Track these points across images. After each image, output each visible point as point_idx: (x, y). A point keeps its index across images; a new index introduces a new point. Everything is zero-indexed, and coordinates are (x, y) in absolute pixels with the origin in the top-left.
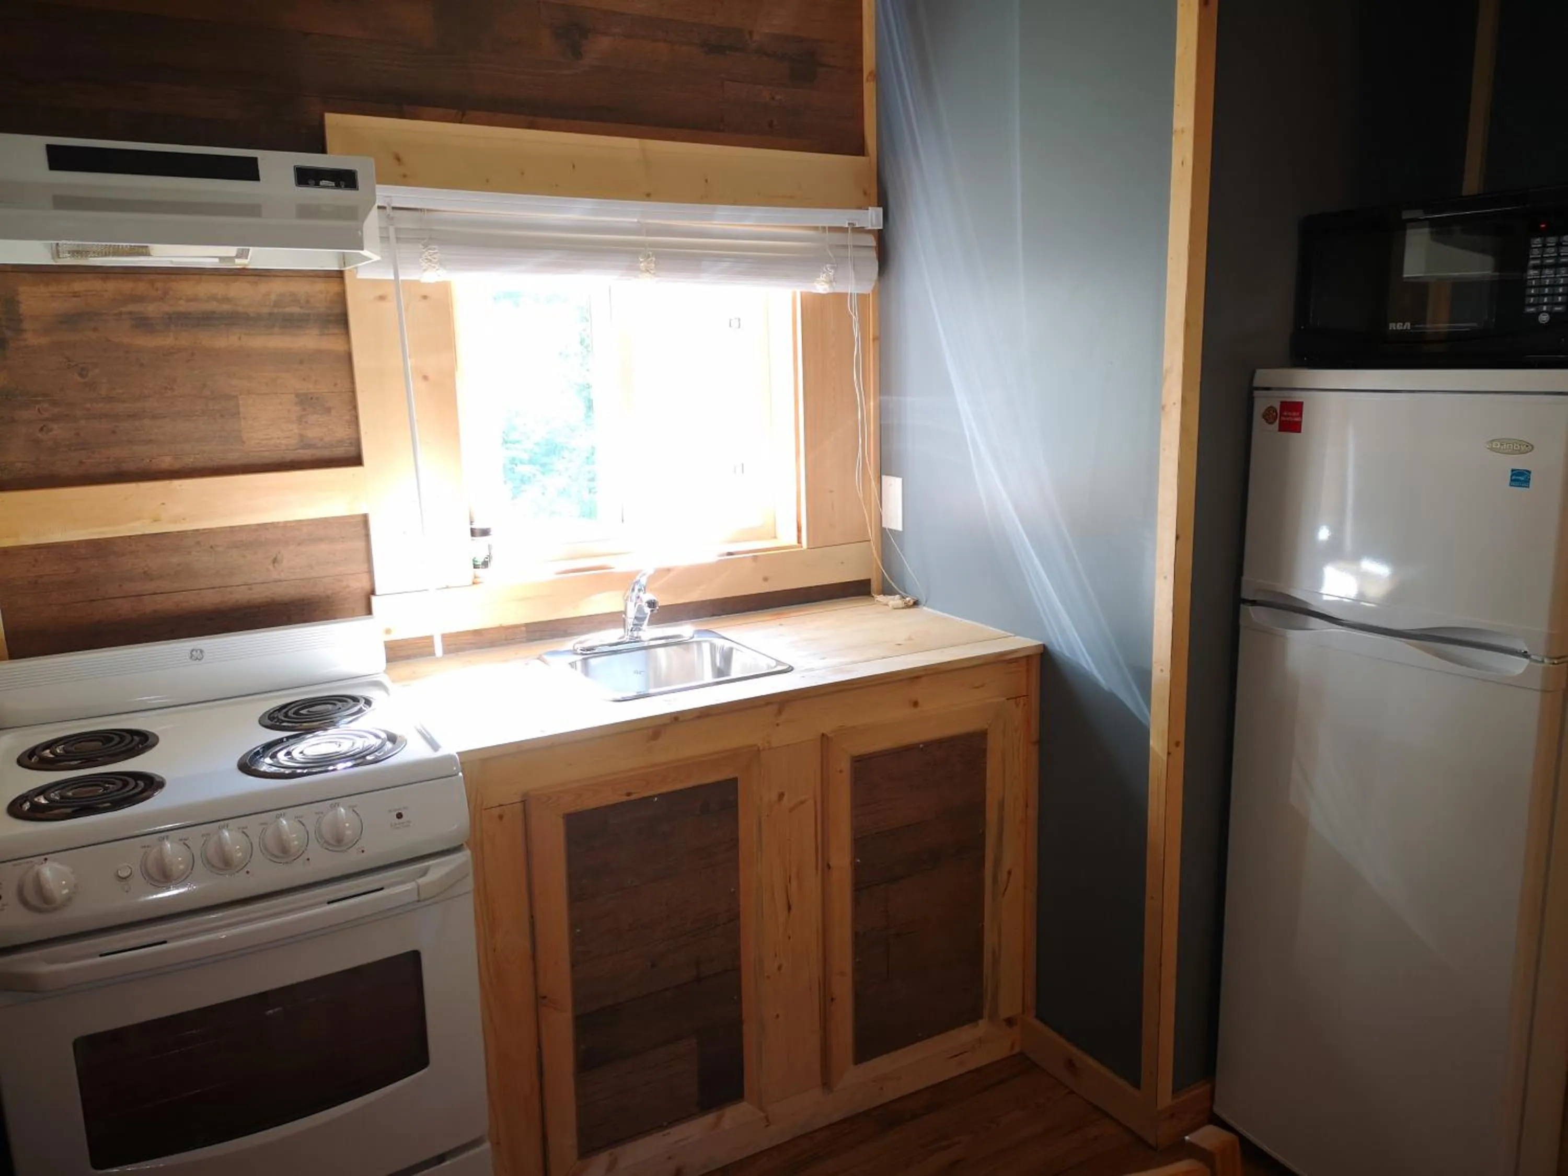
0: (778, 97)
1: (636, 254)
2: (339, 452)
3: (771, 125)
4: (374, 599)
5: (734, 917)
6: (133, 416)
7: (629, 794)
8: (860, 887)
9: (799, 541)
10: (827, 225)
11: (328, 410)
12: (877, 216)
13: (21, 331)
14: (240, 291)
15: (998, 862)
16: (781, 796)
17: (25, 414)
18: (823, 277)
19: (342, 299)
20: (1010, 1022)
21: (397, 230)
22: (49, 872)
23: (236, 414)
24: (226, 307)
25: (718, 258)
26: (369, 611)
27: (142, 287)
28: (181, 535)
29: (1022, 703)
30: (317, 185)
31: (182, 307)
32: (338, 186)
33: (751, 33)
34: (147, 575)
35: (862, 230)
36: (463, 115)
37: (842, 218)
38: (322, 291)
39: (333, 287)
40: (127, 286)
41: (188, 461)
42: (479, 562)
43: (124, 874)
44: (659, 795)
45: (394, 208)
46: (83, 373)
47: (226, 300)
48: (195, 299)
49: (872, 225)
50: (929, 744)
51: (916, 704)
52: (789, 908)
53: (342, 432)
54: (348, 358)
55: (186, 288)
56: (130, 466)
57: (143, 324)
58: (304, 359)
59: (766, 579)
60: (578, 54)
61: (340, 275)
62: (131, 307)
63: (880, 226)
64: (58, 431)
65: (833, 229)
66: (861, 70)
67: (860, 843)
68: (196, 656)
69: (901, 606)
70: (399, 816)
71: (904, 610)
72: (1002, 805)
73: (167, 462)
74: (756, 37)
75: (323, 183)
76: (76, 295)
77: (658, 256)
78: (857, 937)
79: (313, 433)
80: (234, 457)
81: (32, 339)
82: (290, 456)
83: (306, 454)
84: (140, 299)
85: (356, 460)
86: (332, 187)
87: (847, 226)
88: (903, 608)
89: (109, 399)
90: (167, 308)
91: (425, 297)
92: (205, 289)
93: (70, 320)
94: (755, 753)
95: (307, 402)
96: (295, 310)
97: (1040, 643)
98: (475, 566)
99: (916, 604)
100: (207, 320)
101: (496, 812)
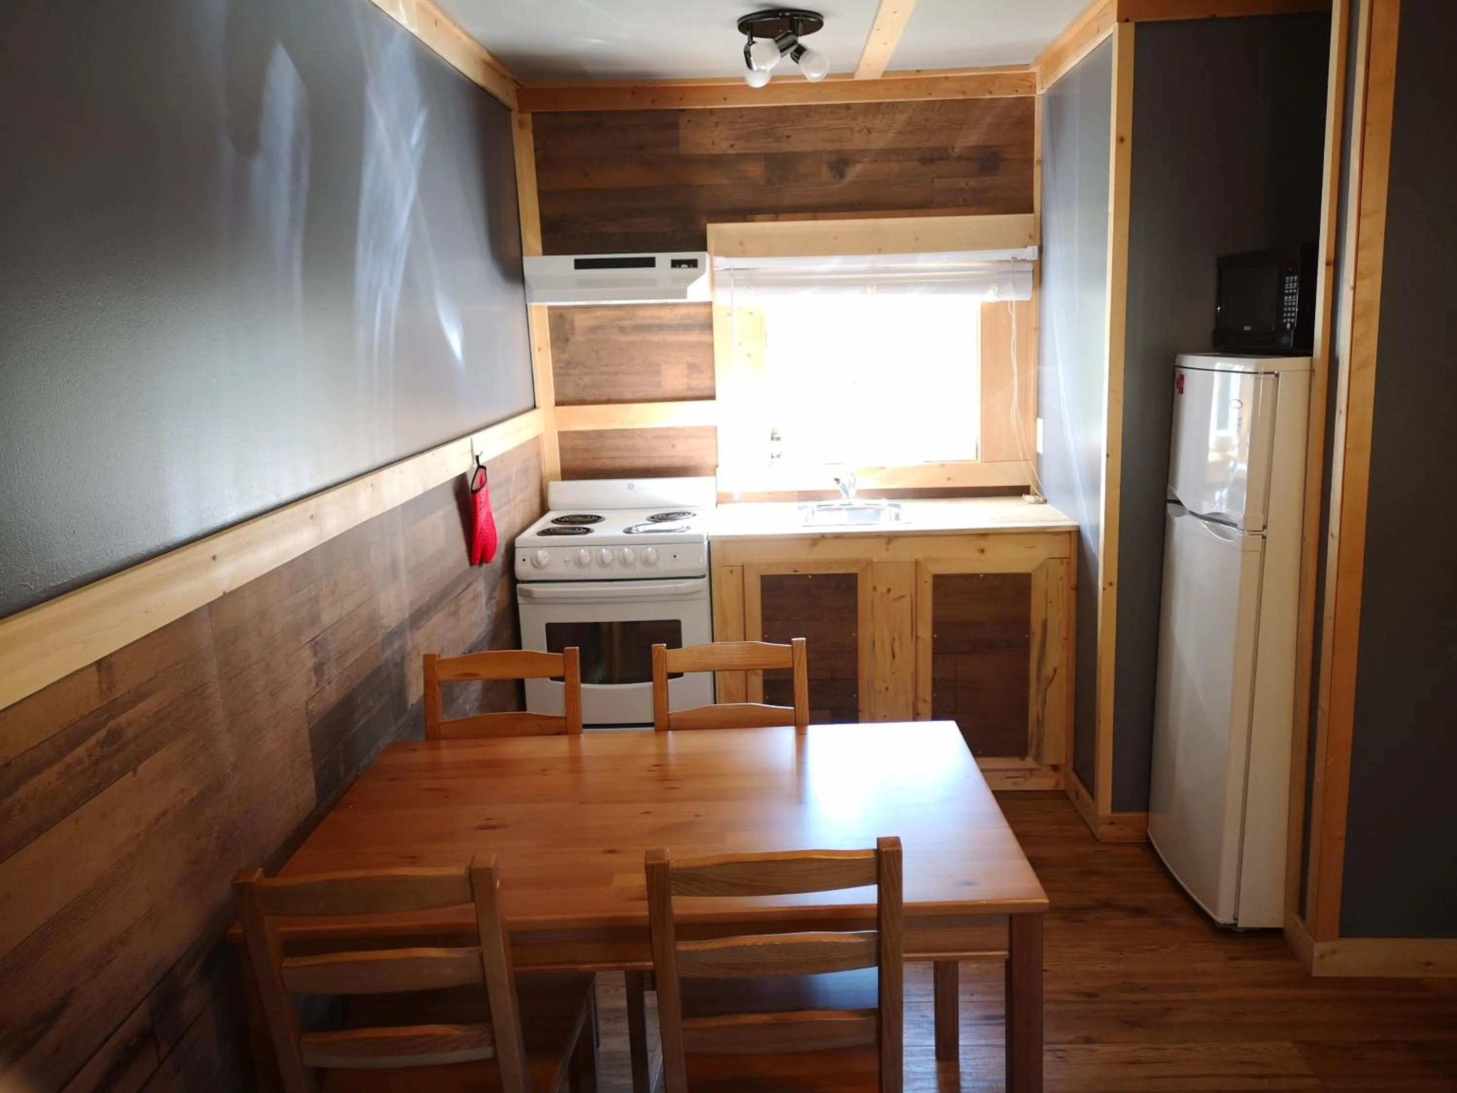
0: (970, 184)
1: (865, 285)
2: (706, 393)
3: (965, 200)
4: (717, 469)
5: (856, 651)
6: (616, 373)
7: (796, 571)
8: (937, 652)
9: (977, 457)
10: (996, 259)
11: (702, 372)
12: (1034, 251)
13: (574, 334)
14: (665, 314)
15: (1041, 660)
16: (889, 590)
17: (573, 372)
18: (991, 292)
19: (710, 316)
20: (1055, 768)
21: (735, 281)
22: (540, 553)
23: (659, 373)
24: (658, 322)
25: (918, 284)
26: (715, 475)
27: (623, 313)
28: (633, 431)
29: (1065, 562)
30: (680, 267)
31: (639, 322)
32: (689, 267)
33: (953, 148)
34: (618, 449)
35: (1024, 261)
36: (778, 217)
37: (1006, 254)
38: (702, 311)
39: (708, 310)
40: (617, 313)
41: (639, 395)
42: (775, 455)
43: (567, 559)
44: (812, 575)
45: (735, 269)
46: (597, 352)
47: (658, 318)
48: (645, 318)
49: (1029, 257)
50: (987, 576)
51: (982, 551)
52: (894, 656)
53: (707, 383)
54: (711, 346)
55: (642, 313)
56: (613, 397)
57: (622, 330)
58: (693, 346)
59: (949, 479)
60: (842, 175)
61: (710, 304)
62: (619, 323)
63: (1035, 257)
64: (587, 380)
65: (1000, 262)
66: (1033, 159)
67: (937, 625)
68: (631, 487)
69: (1033, 502)
70: (675, 556)
71: (1034, 505)
72: (1045, 624)
73: (629, 396)
74: (957, 150)
75: (683, 266)
76: (597, 318)
77: (878, 285)
78: (935, 682)
79: (694, 383)
80: (658, 394)
81: (579, 338)
82: (682, 395)
83: (690, 394)
84: (622, 319)
85: (712, 397)
86: (686, 268)
87: (1010, 259)
88: (1035, 504)
89: (606, 366)
90: (633, 323)
91: (751, 313)
92: (649, 313)
93: (594, 329)
94: (870, 563)
95: (692, 367)
96: (689, 322)
97: (1077, 524)
98: (772, 457)
99: (1045, 501)
100: (648, 328)
101: (730, 568)
